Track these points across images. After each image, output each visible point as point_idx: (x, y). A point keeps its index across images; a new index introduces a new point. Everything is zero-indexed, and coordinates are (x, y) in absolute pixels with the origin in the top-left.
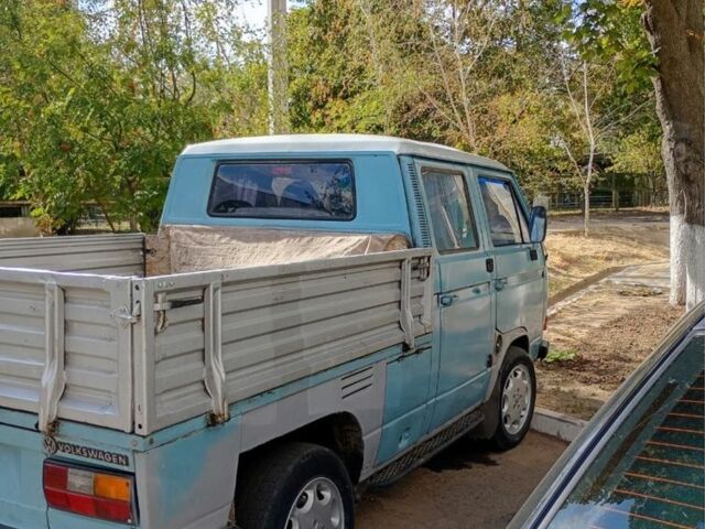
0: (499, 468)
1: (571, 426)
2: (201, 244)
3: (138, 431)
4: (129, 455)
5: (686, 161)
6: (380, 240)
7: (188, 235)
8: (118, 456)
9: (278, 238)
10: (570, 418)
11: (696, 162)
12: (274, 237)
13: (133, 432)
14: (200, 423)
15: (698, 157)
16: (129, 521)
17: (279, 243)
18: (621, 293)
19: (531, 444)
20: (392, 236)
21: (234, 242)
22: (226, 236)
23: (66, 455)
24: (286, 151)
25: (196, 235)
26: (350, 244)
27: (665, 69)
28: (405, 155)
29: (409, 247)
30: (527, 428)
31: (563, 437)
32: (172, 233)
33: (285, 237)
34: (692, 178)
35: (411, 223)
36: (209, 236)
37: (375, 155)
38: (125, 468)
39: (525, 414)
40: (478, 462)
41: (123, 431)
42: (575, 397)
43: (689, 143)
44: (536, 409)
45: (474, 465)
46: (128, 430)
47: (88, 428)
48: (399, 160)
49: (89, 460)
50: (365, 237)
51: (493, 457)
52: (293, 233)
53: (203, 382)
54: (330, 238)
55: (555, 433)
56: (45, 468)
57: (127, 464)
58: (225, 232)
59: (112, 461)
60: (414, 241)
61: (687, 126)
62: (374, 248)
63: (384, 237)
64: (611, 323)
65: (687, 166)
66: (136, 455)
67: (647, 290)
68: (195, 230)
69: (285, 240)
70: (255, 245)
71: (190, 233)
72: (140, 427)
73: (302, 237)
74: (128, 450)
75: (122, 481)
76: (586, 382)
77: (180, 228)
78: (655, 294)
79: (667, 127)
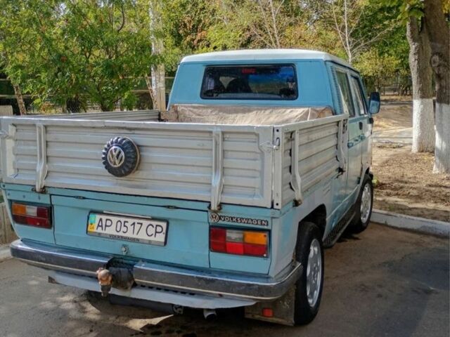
0: (361, 241)
1: (394, 218)
2: (199, 115)
3: (275, 206)
4: (269, 220)
5: (439, 66)
6: (315, 110)
7: (190, 110)
8: (262, 221)
9: (250, 111)
10: (392, 213)
11: (445, 66)
12: (247, 110)
13: (272, 207)
14: (291, 204)
15: (446, 64)
16: (265, 255)
17: (250, 114)
18: (379, 147)
19: (371, 228)
20: (323, 108)
21: (221, 113)
22: (216, 110)
23: (226, 223)
24: (253, 59)
25: (195, 110)
26: (298, 113)
27: (428, 12)
28: (329, 61)
29: (333, 114)
30: (368, 221)
31: (389, 224)
32: (179, 109)
33: (255, 110)
34: (442, 76)
35: (333, 101)
36: (204, 110)
37: (311, 61)
38: (266, 227)
39: (368, 211)
40: (349, 238)
41: (266, 208)
42: (386, 203)
43: (441, 56)
44: (373, 210)
45: (348, 240)
46: (270, 206)
47: (242, 207)
48: (325, 64)
49: (242, 224)
50: (306, 109)
51: (356, 236)
52: (259, 108)
53: (290, 184)
54: (284, 110)
55: (383, 222)
56: (210, 230)
57: (267, 225)
58: (214, 108)
59: (257, 224)
60: (335, 111)
61: (439, 45)
62: (313, 116)
63: (318, 109)
64: (384, 163)
65: (439, 69)
66: (273, 220)
67: (395, 145)
68: (194, 107)
69: (255, 112)
70: (235, 115)
71: (191, 109)
72: (277, 204)
73: (266, 110)
74: (267, 217)
75: (262, 235)
76: (389, 195)
77: (185, 106)
78: (399, 147)
79: (414, 46)
